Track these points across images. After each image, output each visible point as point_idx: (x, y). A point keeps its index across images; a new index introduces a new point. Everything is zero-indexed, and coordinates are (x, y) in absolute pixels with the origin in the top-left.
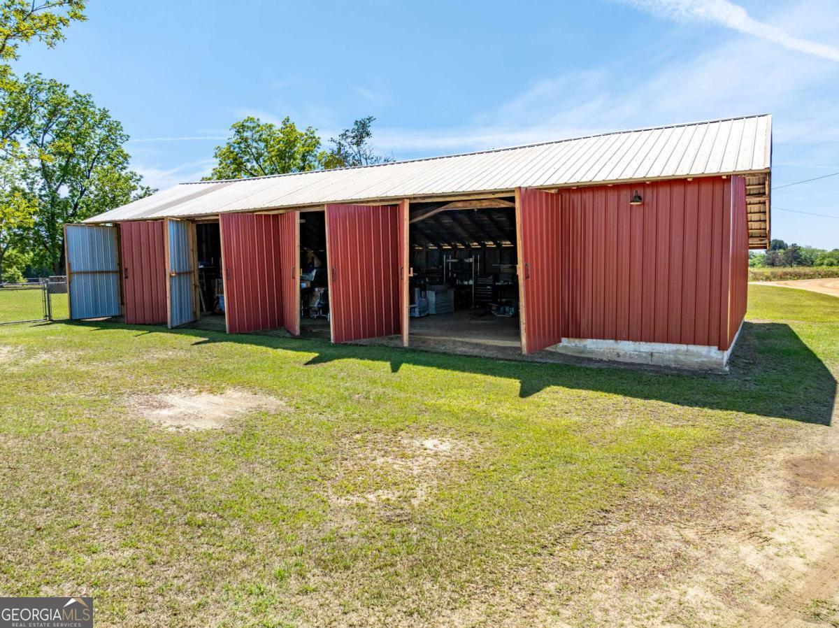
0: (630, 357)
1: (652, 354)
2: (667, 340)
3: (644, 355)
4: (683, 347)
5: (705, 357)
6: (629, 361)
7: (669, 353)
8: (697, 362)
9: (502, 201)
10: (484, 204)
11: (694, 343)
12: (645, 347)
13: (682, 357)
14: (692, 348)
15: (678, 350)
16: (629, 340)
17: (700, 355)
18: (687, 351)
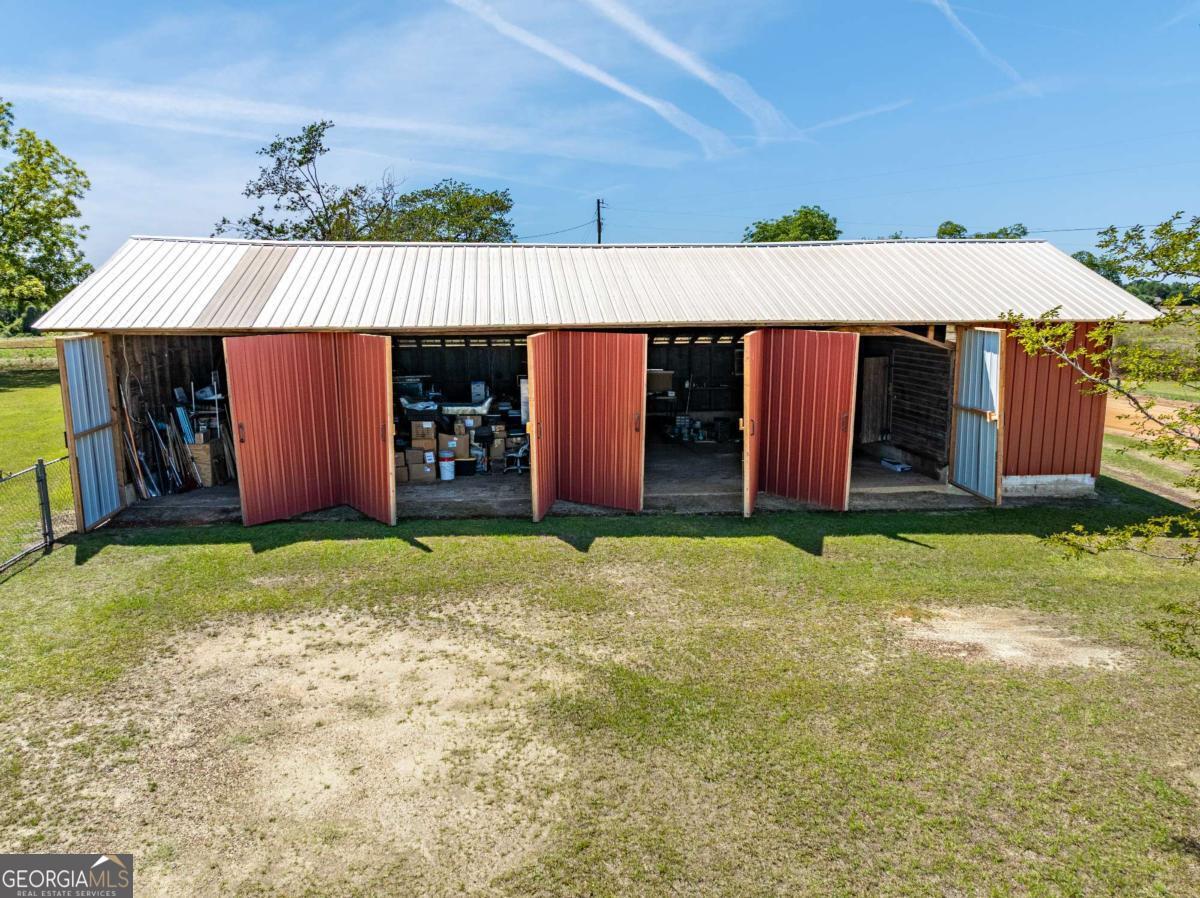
0: (1017, 491)
1: (1035, 487)
2: (1051, 473)
3: (1029, 487)
4: (1063, 477)
5: (1081, 484)
6: (1017, 495)
7: (1051, 484)
8: (1073, 490)
9: (896, 329)
10: (874, 331)
11: (1074, 473)
12: (1030, 480)
13: (1061, 487)
14: (1071, 477)
15: (1058, 481)
16: (1017, 474)
17: (1076, 483)
18: (1066, 480)
